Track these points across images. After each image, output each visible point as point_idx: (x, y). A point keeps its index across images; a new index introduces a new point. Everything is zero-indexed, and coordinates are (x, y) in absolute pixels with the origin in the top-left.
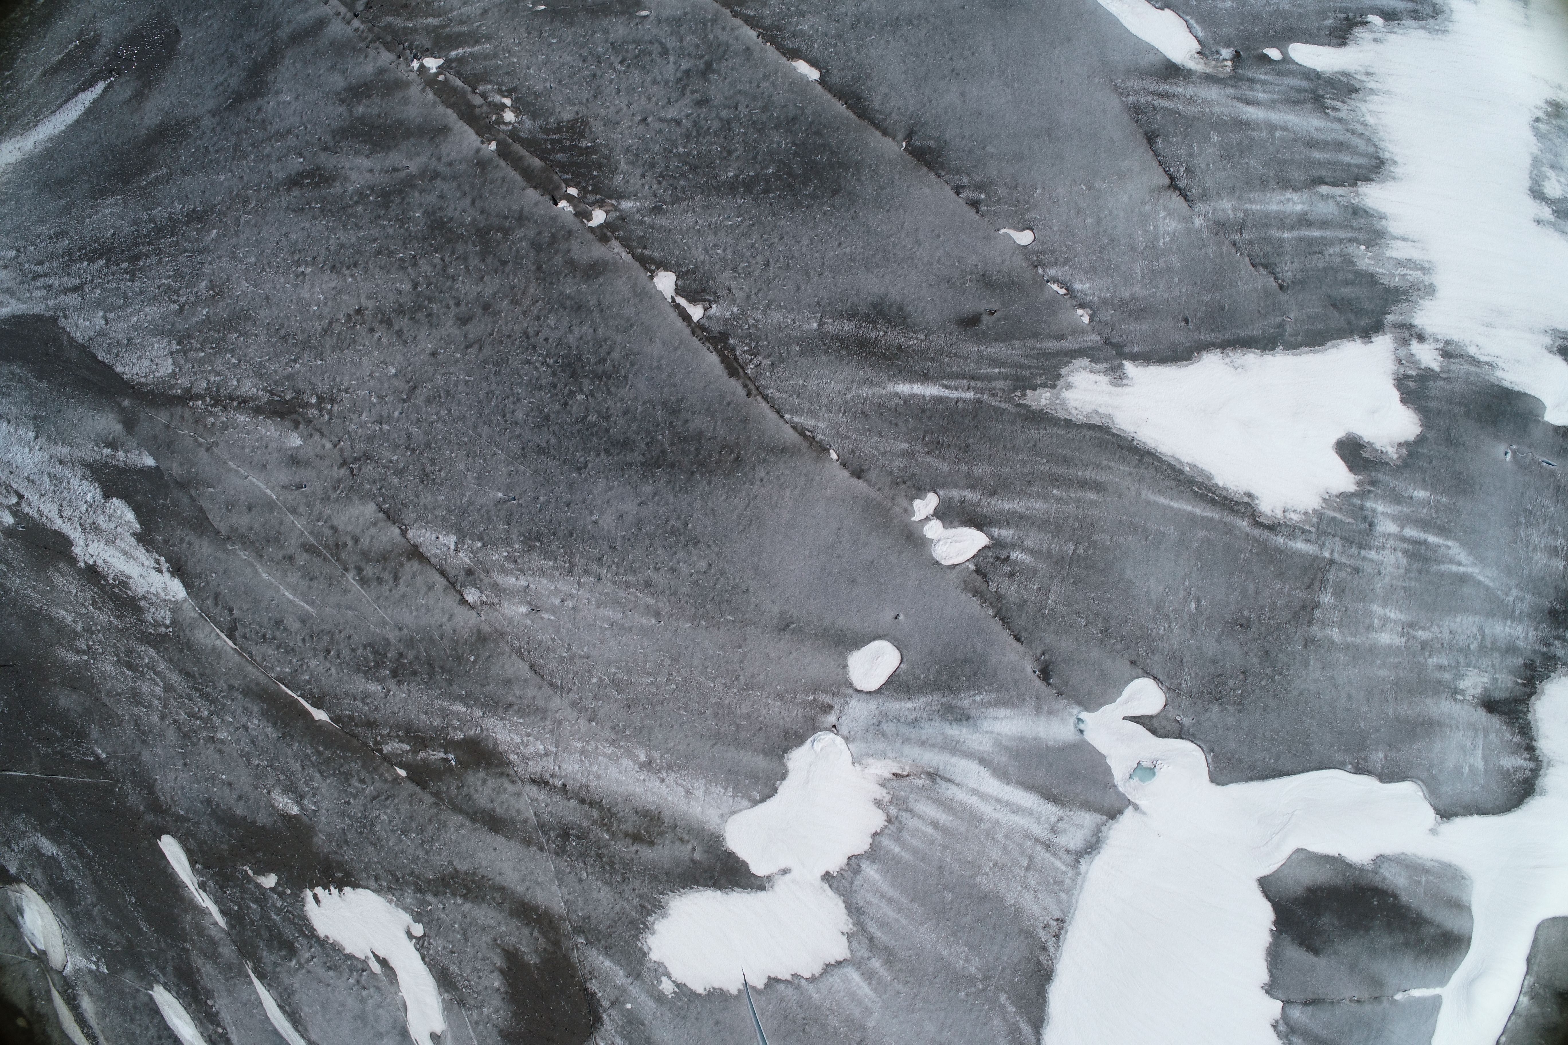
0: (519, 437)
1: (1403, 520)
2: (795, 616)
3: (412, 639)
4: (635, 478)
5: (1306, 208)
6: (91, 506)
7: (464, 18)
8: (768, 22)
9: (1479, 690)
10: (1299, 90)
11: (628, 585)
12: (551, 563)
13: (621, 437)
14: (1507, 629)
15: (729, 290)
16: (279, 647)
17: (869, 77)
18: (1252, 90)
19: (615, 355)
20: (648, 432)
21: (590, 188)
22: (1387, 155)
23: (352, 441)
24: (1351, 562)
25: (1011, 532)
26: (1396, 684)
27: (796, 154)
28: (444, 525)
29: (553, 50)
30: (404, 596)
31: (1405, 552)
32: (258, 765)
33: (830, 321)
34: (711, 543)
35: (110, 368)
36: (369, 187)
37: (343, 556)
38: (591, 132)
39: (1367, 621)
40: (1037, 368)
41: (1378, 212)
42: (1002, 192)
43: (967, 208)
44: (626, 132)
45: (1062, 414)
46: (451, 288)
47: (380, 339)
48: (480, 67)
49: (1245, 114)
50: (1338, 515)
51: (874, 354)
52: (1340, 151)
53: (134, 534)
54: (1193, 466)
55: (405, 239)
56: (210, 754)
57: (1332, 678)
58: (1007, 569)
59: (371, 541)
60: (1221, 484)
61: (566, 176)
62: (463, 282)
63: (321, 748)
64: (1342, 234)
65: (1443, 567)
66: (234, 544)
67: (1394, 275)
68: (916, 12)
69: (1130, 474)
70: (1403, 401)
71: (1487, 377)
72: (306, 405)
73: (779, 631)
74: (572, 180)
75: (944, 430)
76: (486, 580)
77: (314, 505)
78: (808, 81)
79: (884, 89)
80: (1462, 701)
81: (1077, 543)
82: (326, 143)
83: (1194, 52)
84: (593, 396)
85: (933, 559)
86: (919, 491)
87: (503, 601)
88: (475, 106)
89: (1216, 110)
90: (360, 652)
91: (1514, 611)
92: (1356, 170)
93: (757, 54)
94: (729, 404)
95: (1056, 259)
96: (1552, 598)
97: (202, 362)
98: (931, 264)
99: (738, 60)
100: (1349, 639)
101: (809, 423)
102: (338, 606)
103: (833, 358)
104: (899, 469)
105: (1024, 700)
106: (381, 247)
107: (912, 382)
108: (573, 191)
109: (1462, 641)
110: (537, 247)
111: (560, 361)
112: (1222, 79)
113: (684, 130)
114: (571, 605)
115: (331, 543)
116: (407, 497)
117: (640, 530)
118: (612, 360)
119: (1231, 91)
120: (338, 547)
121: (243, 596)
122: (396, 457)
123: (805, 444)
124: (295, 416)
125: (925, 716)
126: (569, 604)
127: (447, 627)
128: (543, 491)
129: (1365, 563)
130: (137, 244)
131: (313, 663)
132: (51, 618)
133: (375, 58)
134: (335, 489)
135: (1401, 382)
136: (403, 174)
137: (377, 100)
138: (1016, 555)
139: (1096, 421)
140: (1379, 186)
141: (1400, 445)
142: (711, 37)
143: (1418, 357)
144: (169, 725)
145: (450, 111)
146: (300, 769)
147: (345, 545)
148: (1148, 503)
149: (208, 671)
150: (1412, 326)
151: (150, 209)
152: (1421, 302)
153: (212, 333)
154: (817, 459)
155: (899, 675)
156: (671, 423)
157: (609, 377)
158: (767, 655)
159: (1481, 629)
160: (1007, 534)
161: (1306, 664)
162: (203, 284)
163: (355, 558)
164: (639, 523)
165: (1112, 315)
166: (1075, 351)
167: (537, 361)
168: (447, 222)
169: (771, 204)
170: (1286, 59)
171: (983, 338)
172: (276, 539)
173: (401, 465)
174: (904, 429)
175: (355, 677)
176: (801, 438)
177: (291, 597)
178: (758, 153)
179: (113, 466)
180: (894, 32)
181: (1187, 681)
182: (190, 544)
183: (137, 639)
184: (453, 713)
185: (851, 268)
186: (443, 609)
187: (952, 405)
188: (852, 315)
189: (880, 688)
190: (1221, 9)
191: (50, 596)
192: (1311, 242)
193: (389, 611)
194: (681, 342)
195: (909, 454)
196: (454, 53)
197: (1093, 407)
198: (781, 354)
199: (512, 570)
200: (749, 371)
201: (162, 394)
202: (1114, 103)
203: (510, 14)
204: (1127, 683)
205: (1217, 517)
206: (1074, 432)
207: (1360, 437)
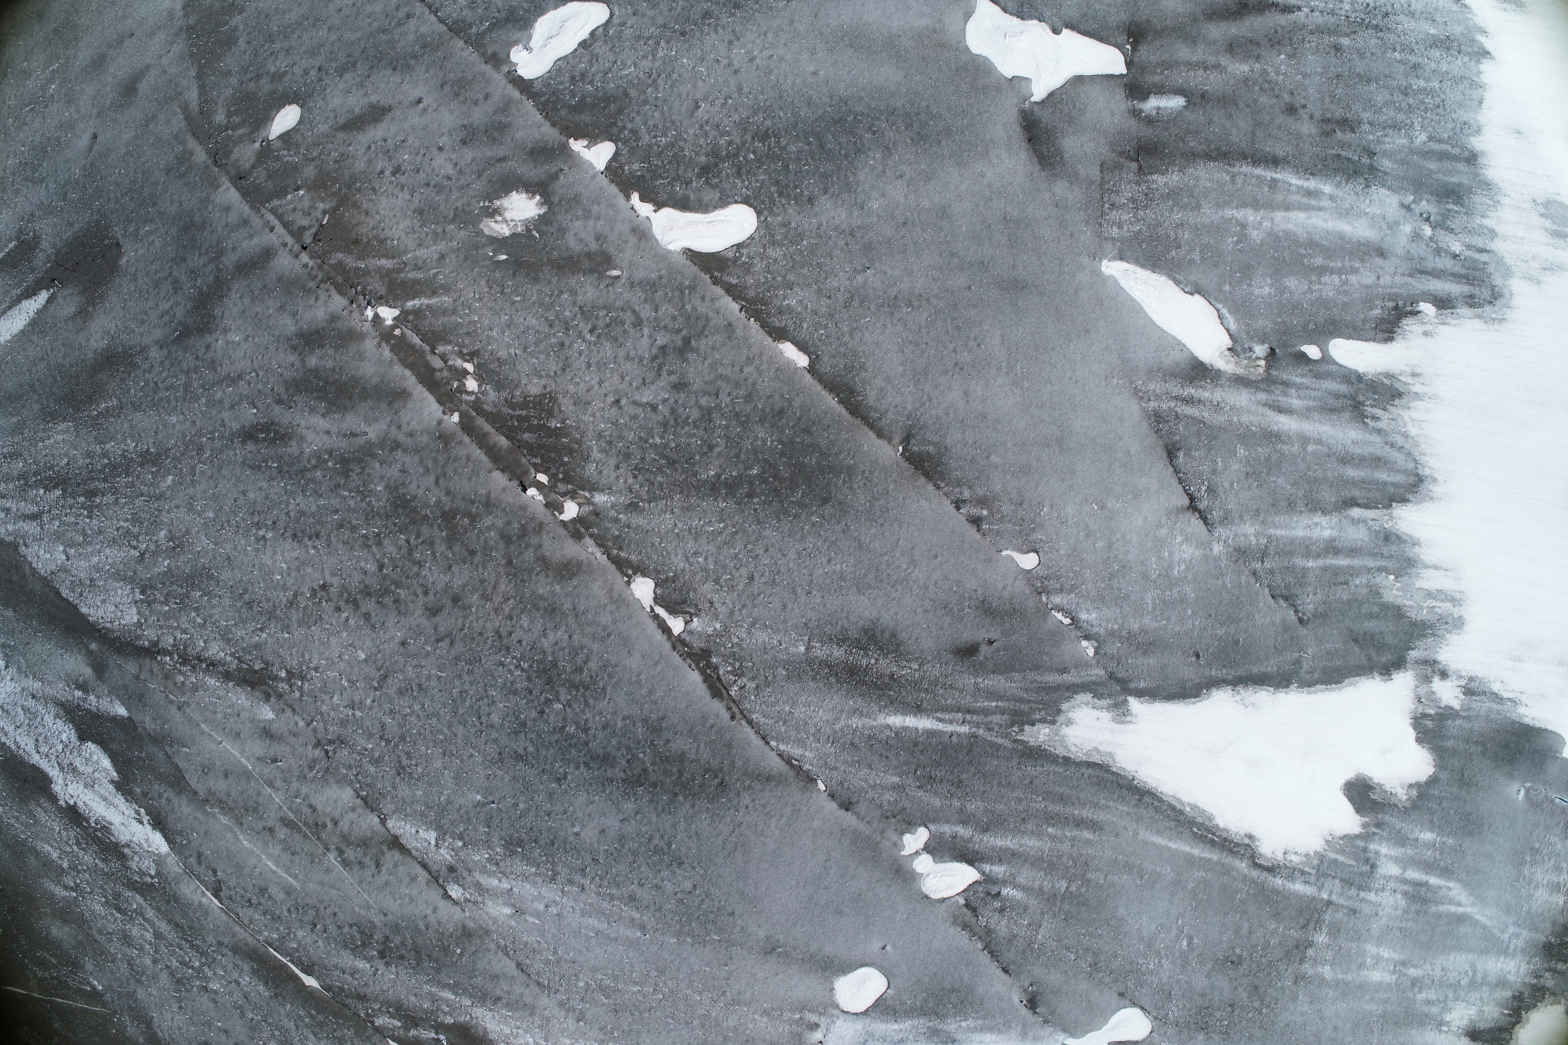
0: (495, 741)
1: (1405, 863)
2: (781, 941)
3: (397, 925)
4: (616, 794)
5: (1335, 533)
6: (67, 746)
7: (420, 262)
8: (752, 294)
9: (1465, 1022)
10: (1337, 396)
11: (612, 898)
12: (534, 870)
13: (601, 752)
14: (1499, 964)
15: (711, 603)
16: (265, 913)
17: (863, 367)
18: (1285, 394)
19: (592, 665)
20: (629, 749)
21: (561, 476)
22: (1427, 472)
23: (325, 723)
24: (1350, 903)
25: (1003, 868)
26: (1383, 1017)
27: (782, 454)
28: (423, 819)
29: (517, 311)
30: (387, 884)
31: (1405, 894)
32: (252, 1019)
33: (818, 645)
34: (695, 864)
35: (75, 608)
36: (326, 451)
37: (324, 836)
38: (561, 411)
39: (1360, 960)
40: (1037, 703)
41: (1411, 538)
42: (1006, 509)
43: (968, 526)
44: (598, 414)
45: (1060, 751)
46: (418, 574)
47: (347, 620)
48: (439, 322)
49: (1276, 424)
50: (1340, 858)
51: (865, 683)
52: (1377, 467)
53: (112, 782)
54: (1194, 807)
55: (368, 514)
56: (204, 1001)
57: (1319, 1011)
58: (997, 904)
59: (351, 826)
60: (1222, 825)
61: (534, 460)
62: (430, 569)
63: (313, 1012)
64: (1371, 563)
65: (1442, 908)
66: (212, 807)
67: (1422, 608)
68: (916, 291)
69: (1128, 814)
70: (1419, 740)
71: (1508, 715)
72: (276, 678)
73: (766, 953)
74: (541, 465)
75: (937, 764)
76: (469, 879)
77: (291, 782)
78: (796, 368)
79: (879, 382)
80: (1447, 1032)
81: (1070, 881)
82: (279, 395)
83: (1224, 348)
84: (570, 706)
85: (922, 893)
86: (910, 825)
87: (487, 901)
88: (434, 370)
89: (1245, 419)
90: (346, 929)
91: (1508, 948)
92: (1392, 490)
93: (739, 332)
94: (712, 726)
95: (1062, 585)
96: (1548, 933)
97: (167, 616)
98: (927, 588)
99: (718, 338)
100: (1340, 976)
101: (796, 751)
102: (322, 883)
103: (821, 685)
104: (889, 803)
105: (1010, 1027)
106: (343, 520)
107: (904, 714)
108: (542, 478)
109: (1452, 977)
110: (506, 538)
111: (535, 665)
112: (1253, 382)
113: (660, 418)
114: (555, 912)
115: (310, 821)
116: (384, 787)
117: (623, 846)
118: (589, 670)
119: (1262, 396)
120: (317, 827)
121: (226, 860)
122: (370, 746)
123: (792, 773)
124: (265, 688)
125: (911, 1037)
126: (554, 910)
127: (432, 919)
128: (522, 798)
129: (1363, 905)
130: (92, 479)
131: (300, 933)
132: (36, 851)
133: (326, 302)
134: (311, 768)
135: (1418, 721)
136: (361, 440)
137: (331, 352)
138: (1007, 891)
139: (1096, 759)
140: (1415, 508)
141: (1411, 786)
142: (688, 307)
143: (1438, 695)
144: (161, 970)
145: (408, 373)
146: (294, 1028)
147: (325, 825)
148: (1145, 843)
149: (196, 925)
150: (1435, 662)
151: (102, 442)
152: (1448, 636)
153: (174, 587)
154: (804, 789)
155: (885, 1000)
156: (652, 742)
157: (587, 688)
158: (753, 975)
159: (1473, 966)
160: (998, 870)
161: (1295, 999)
162: (163, 533)
163: (335, 839)
164: (622, 839)
165: (1118, 648)
166: (1077, 686)
167: (511, 663)
168: (411, 501)
169: (755, 510)
170: (1326, 358)
171: (980, 669)
172: (255, 809)
173: (377, 755)
174: (895, 763)
175: (342, 952)
176: (788, 767)
177: (274, 868)
178: (741, 450)
179: (86, 710)
180: (892, 314)
181: (1174, 1012)
182: (168, 800)
183: (123, 884)
184: (442, 999)
185: (841, 588)
186: (427, 902)
187: (946, 739)
188: (842, 640)
189: (867, 1010)
190: (1258, 297)
191: (33, 830)
192: (1336, 571)
193: (373, 896)
194: (661, 657)
195: (899, 788)
196: (410, 304)
197: (1094, 745)
198: (766, 678)
199: (494, 872)
200: (733, 693)
201: (129, 643)
202: (1133, 410)
203: (469, 262)
204: (1114, 1012)
205: (1215, 857)
206: (1073, 770)
207: (1370, 779)
